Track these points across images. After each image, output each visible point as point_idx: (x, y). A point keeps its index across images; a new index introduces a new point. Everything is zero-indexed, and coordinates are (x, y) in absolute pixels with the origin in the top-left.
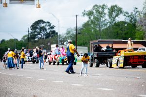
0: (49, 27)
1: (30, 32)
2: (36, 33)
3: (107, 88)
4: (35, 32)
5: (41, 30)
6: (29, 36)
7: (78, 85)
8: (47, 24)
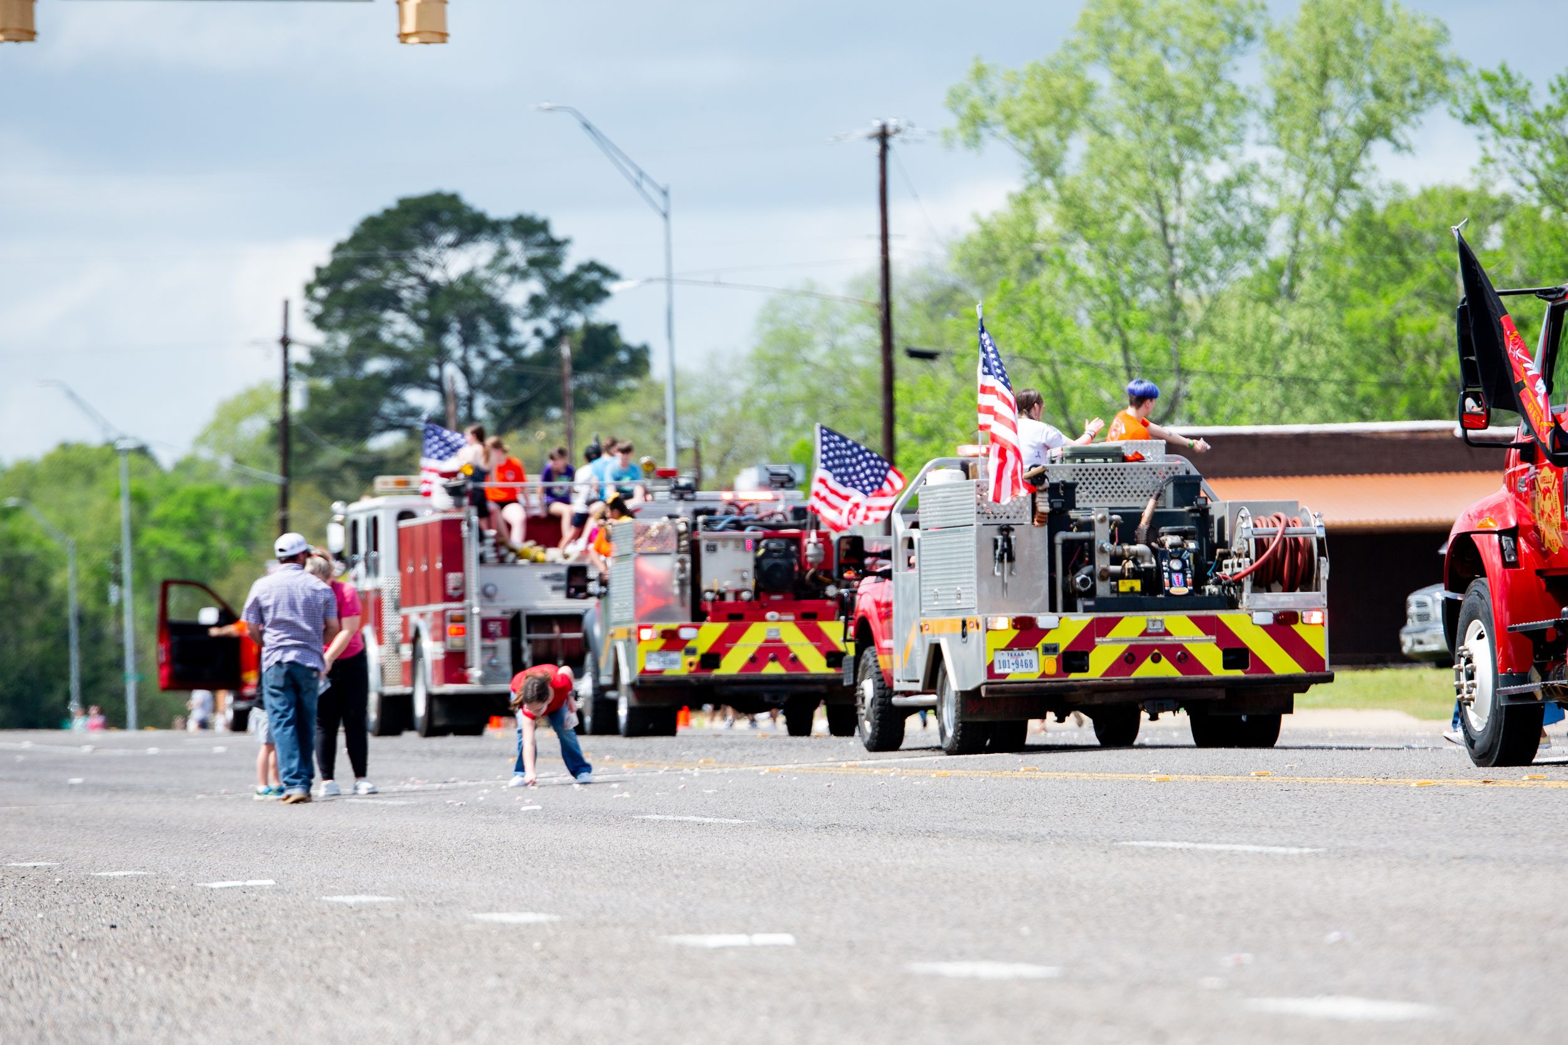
0: (536, 286)
1: (299, 354)
2: (376, 365)
3: (1354, 990)
4: (369, 344)
5: (436, 328)
6: (298, 402)
7: (987, 970)
8: (518, 252)
